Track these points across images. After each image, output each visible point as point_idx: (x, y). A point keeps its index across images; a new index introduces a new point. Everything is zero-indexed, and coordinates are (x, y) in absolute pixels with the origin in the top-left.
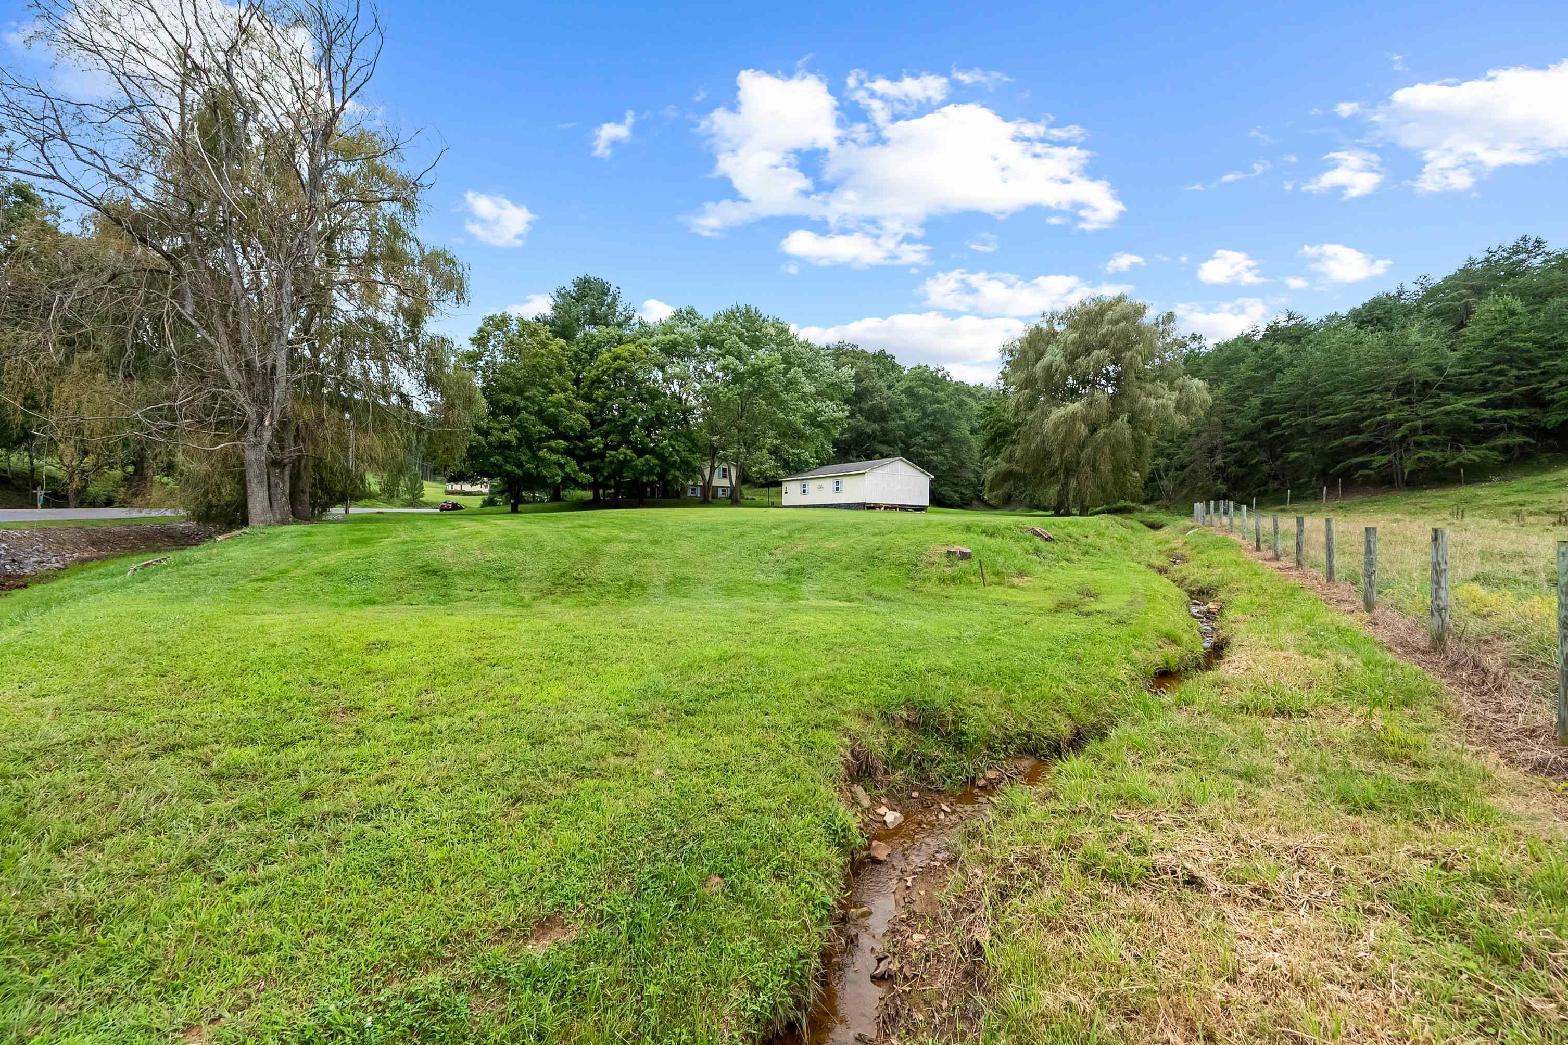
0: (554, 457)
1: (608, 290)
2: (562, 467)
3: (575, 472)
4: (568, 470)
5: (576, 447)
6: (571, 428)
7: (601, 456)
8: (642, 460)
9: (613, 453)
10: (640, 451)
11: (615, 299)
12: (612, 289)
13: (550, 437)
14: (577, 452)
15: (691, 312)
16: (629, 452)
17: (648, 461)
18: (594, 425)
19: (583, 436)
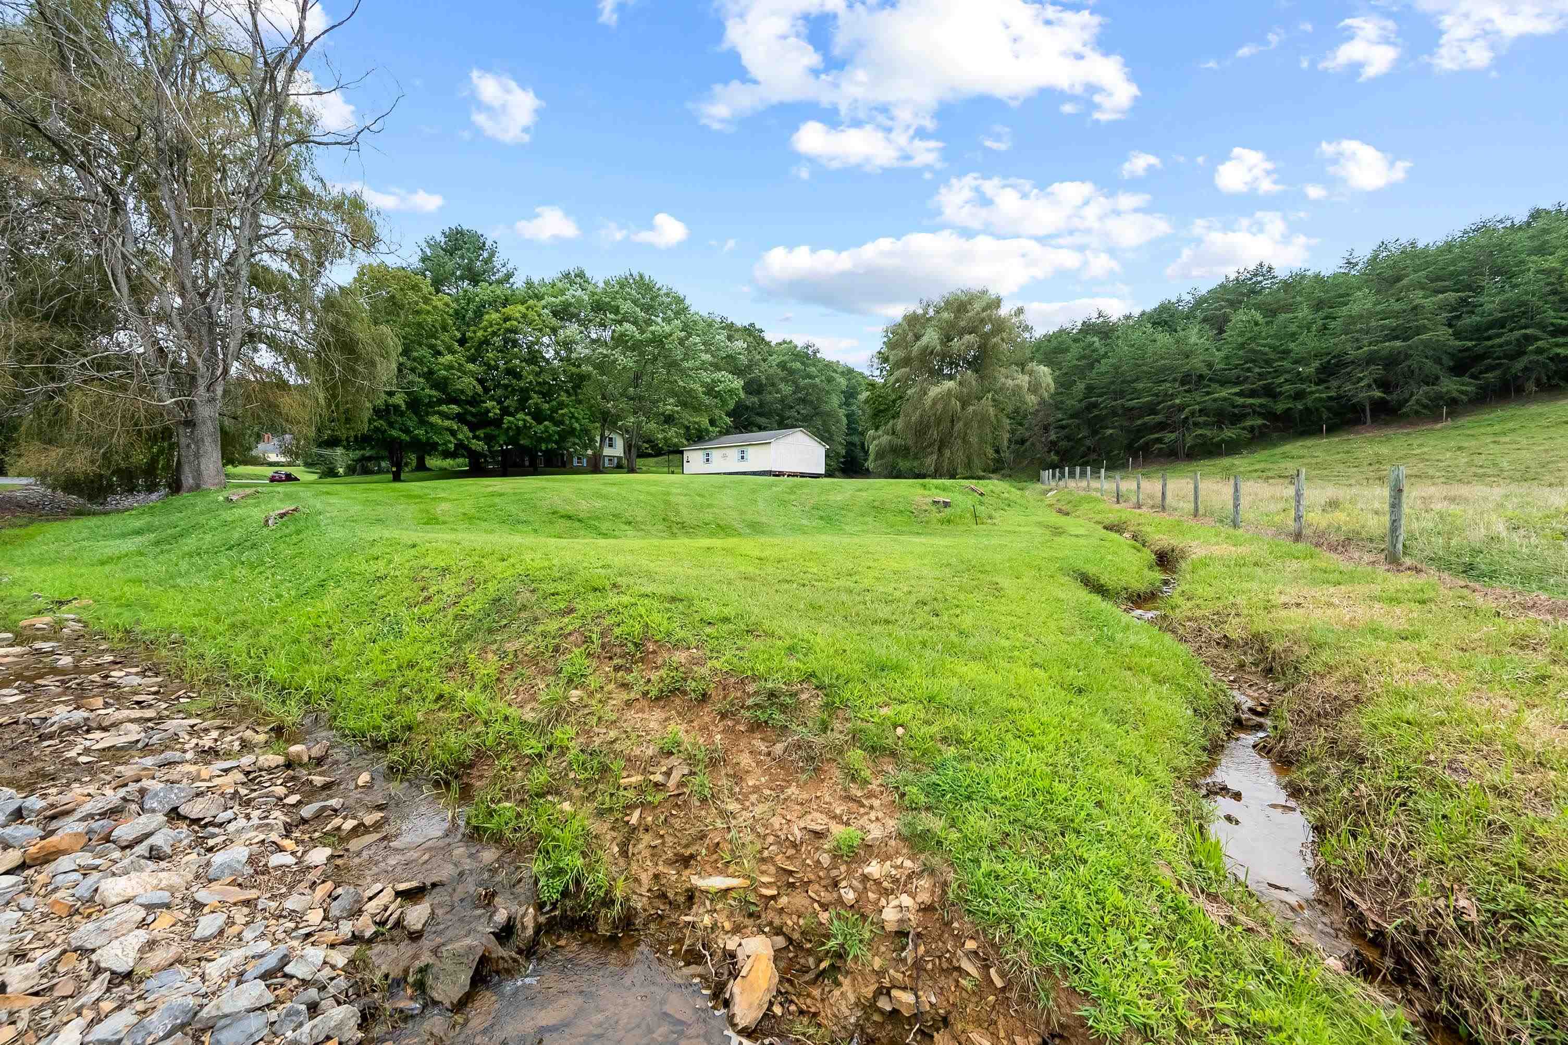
0: (447, 423)
1: (484, 244)
2: (453, 433)
3: (468, 438)
4: (460, 436)
5: (466, 412)
6: (462, 392)
7: (497, 422)
8: (541, 427)
9: (511, 419)
10: (538, 416)
11: (492, 254)
12: (489, 243)
13: (440, 402)
14: (469, 418)
15: (581, 275)
16: (528, 418)
17: (546, 427)
18: (486, 390)
19: (475, 401)
